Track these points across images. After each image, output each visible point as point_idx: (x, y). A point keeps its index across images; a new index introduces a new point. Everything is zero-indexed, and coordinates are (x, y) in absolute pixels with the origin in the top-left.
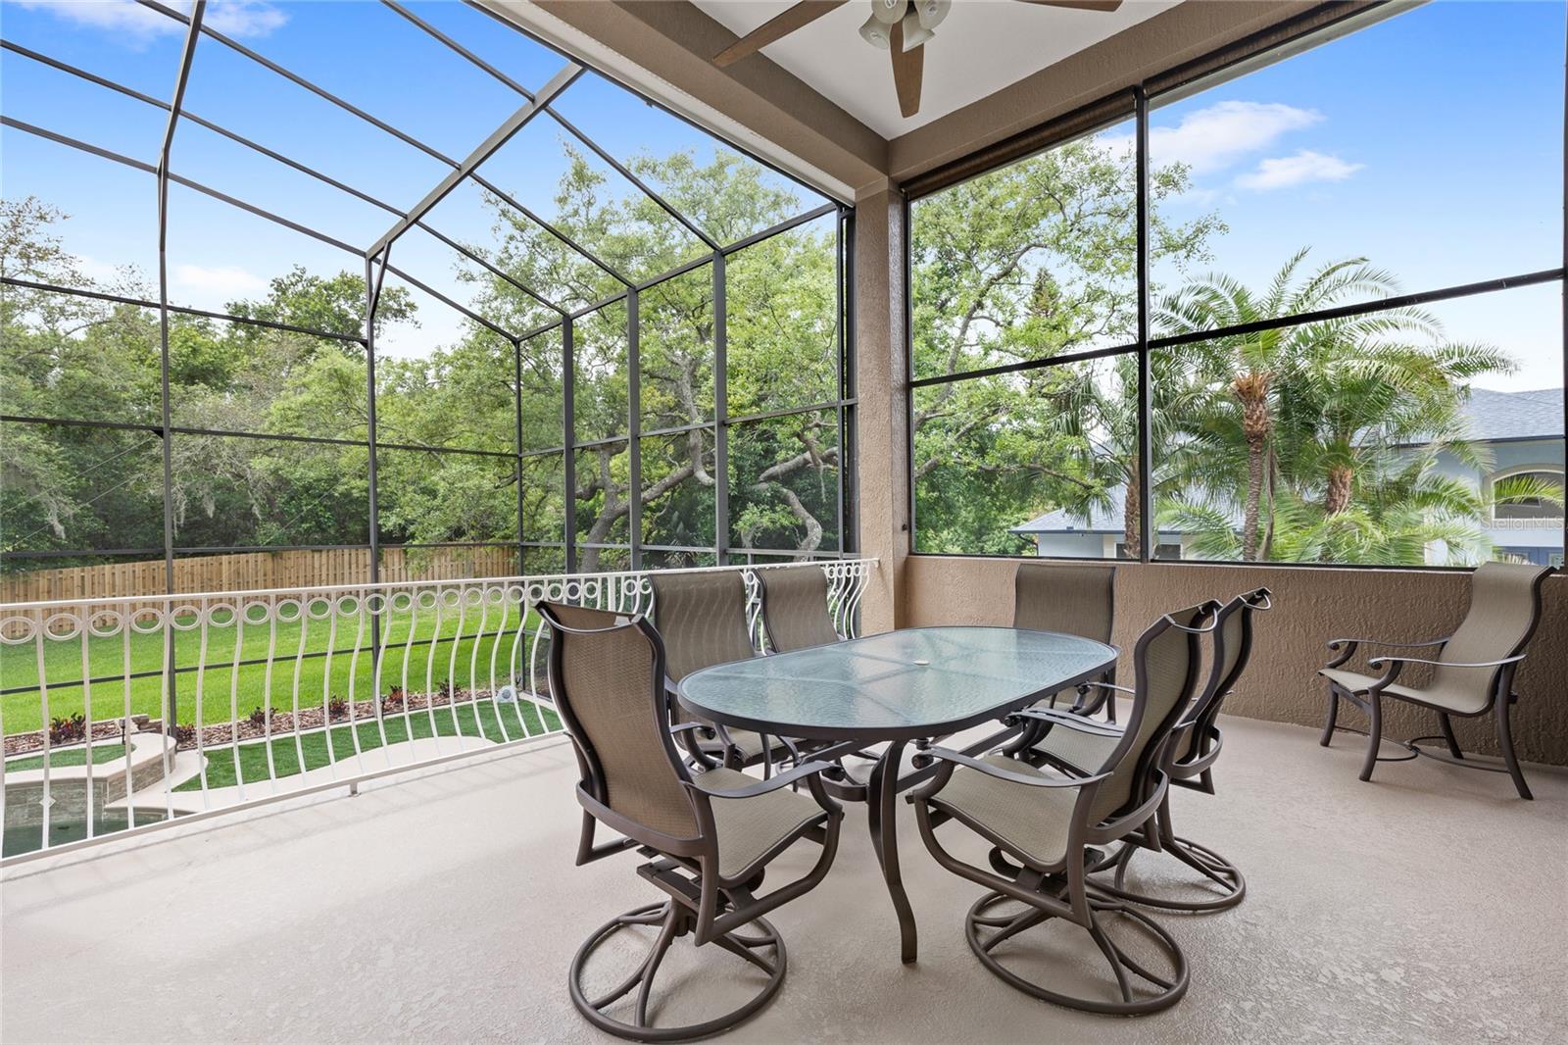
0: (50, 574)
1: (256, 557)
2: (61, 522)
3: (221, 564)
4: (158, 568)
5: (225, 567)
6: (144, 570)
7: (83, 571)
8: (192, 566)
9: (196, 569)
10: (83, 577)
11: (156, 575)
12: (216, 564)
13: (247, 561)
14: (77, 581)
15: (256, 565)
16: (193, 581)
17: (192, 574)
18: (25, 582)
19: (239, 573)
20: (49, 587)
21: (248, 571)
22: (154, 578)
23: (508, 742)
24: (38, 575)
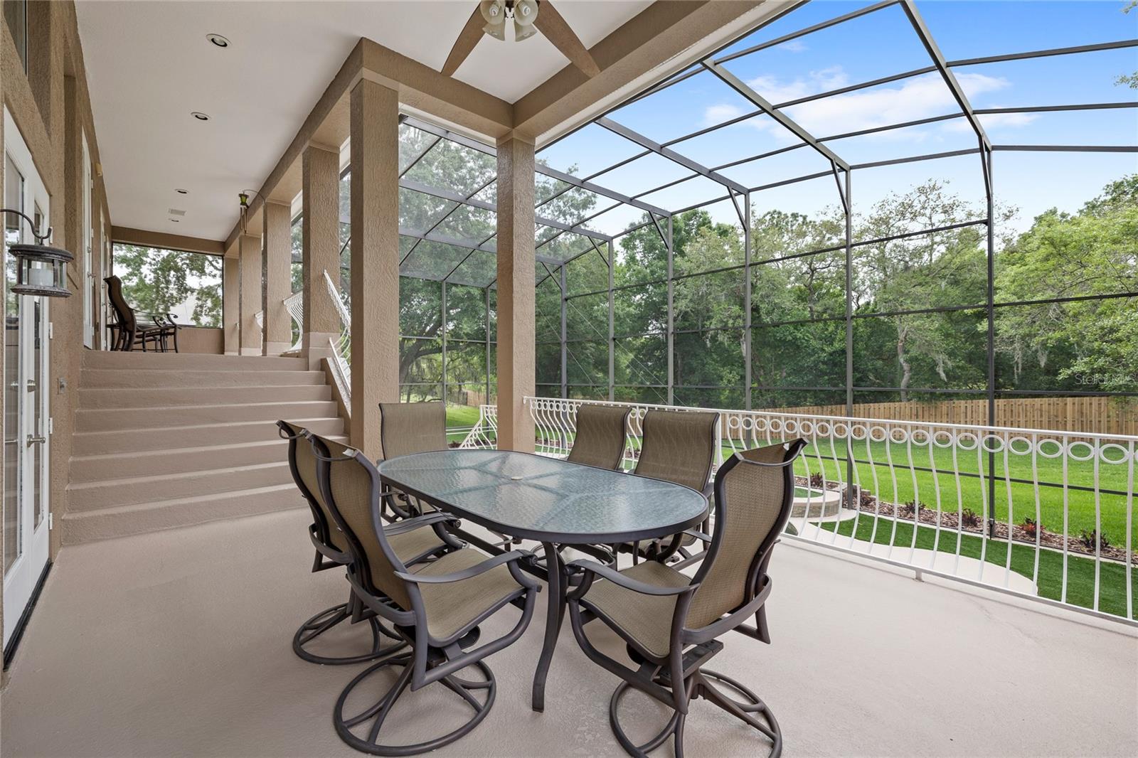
0: (948, 403)
1: (1099, 400)
2: (944, 371)
3: (1066, 404)
4: (1015, 404)
5: (1069, 407)
6: (1005, 405)
7: (966, 403)
8: (1041, 405)
9: (1045, 407)
10: (966, 407)
11: (1014, 409)
12: (1061, 404)
13: (1091, 404)
14: (963, 409)
15: (1100, 408)
16: (1041, 416)
17: (1041, 411)
18: (936, 407)
19: (1082, 413)
20: (948, 412)
21: (1091, 412)
22: (1012, 411)
23: (1063, 602)
24: (942, 403)
